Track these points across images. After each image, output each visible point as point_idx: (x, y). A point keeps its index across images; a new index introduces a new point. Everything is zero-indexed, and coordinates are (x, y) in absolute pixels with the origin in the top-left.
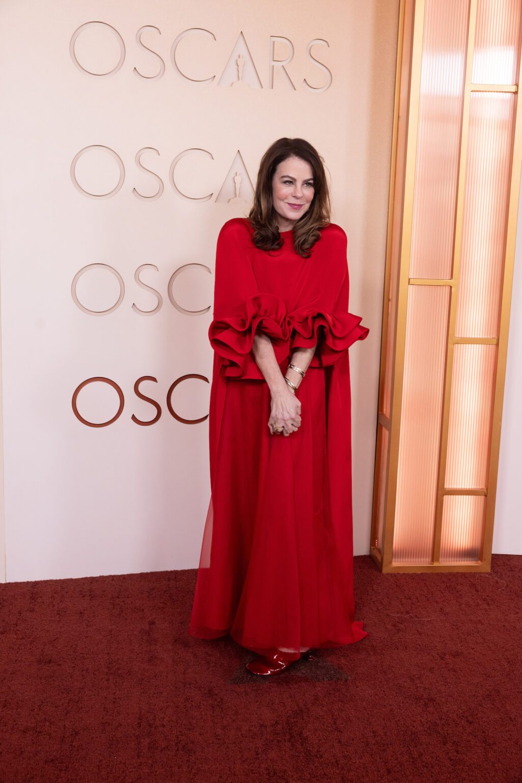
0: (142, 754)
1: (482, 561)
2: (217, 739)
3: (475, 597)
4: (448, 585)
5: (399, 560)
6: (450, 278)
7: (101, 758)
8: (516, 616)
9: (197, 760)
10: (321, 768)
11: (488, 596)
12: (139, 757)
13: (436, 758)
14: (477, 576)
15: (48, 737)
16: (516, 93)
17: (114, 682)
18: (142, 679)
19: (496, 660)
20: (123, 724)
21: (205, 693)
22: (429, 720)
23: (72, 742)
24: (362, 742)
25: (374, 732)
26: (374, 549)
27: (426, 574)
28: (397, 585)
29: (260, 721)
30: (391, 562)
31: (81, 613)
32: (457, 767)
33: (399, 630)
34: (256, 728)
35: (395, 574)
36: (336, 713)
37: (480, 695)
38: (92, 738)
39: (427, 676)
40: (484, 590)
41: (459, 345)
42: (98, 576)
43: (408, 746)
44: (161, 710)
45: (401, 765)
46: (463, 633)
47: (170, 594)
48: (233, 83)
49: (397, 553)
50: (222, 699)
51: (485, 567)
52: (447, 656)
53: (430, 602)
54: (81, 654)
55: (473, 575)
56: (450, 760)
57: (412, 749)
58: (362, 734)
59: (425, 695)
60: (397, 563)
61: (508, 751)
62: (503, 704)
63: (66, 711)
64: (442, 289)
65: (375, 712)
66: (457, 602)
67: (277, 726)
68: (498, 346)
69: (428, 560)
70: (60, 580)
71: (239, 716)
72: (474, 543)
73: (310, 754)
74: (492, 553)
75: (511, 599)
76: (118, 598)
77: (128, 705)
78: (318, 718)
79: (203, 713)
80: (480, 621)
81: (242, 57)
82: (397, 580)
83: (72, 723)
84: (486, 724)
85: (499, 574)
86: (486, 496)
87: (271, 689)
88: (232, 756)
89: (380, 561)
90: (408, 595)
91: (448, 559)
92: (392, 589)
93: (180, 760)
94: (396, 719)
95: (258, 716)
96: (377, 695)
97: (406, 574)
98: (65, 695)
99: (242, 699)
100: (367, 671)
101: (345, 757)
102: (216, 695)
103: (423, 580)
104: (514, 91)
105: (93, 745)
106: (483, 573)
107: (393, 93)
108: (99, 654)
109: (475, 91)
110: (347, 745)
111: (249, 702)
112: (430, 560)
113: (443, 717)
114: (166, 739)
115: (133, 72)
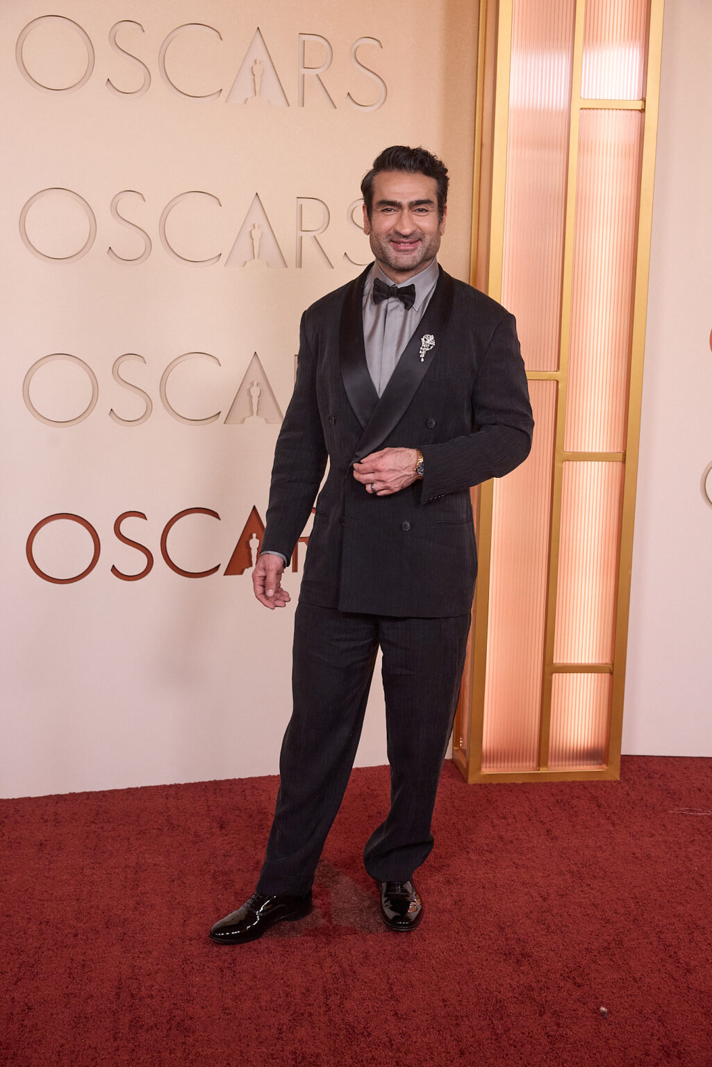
0: (120, 1035)
1: (607, 765)
2: (225, 1013)
3: (596, 813)
4: (559, 798)
5: (492, 765)
6: (556, 369)
7: (63, 1041)
8: (651, 839)
9: (197, 1042)
10: (368, 1049)
11: (614, 813)
12: (115, 1039)
13: (529, 1033)
14: (601, 785)
16: (643, 111)
17: (84, 938)
19: (620, 900)
20: (95, 995)
21: (212, 952)
22: (521, 982)
23: (24, 1021)
24: (427, 1014)
25: (444, 1001)
26: (458, 750)
27: (528, 783)
28: (488, 800)
29: (286, 988)
30: (480, 769)
31: (41, 844)
32: (556, 1046)
34: (281, 997)
35: (485, 785)
36: (394, 976)
37: (594, 948)
38: (52, 1014)
39: (523, 923)
40: (609, 805)
41: (571, 462)
42: (67, 793)
43: (490, 1019)
44: (148, 975)
45: (480, 1045)
47: (168, 816)
48: (247, 99)
49: (488, 756)
51: (612, 772)
53: (533, 824)
54: (41, 900)
55: (594, 784)
56: (548, 1037)
57: (495, 1022)
58: (428, 1004)
59: (517, 950)
60: (488, 769)
61: (629, 1023)
62: (625, 960)
63: (15, 979)
64: (548, 385)
65: (447, 973)
66: (570, 821)
67: (310, 994)
68: (625, 463)
69: (533, 764)
70: (13, 799)
71: (258, 982)
72: (596, 742)
73: (354, 1031)
74: (622, 753)
75: (646, 816)
76: (94, 823)
77: (103, 968)
78: (366, 983)
79: (207, 978)
80: (600, 846)
82: (488, 793)
83: (23, 996)
84: (600, 986)
85: (632, 782)
86: (611, 673)
87: (303, 944)
88: (245, 1036)
89: (465, 767)
90: (502, 814)
91: (560, 763)
92: (481, 806)
93: (173, 1042)
94: (476, 983)
95: (284, 982)
96: (451, 950)
97: (501, 784)
98: (15, 957)
99: (262, 959)
100: (439, 918)
101: (403, 1034)
102: (226, 954)
103: (524, 792)
104: (640, 108)
105: (52, 1024)
106: (609, 781)
107: (474, 112)
108: (65, 900)
109: (586, 109)
110: (405, 1019)
111: (272, 962)
112: (534, 764)
113: (541, 978)
114: (154, 1015)
115: (106, 84)
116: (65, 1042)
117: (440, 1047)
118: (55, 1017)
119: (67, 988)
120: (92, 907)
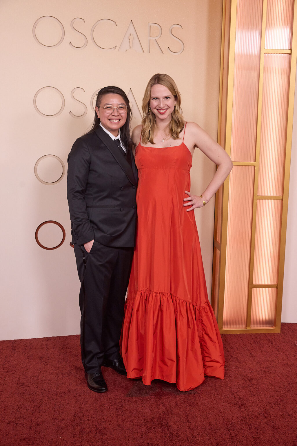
0: (76, 435)
1: (275, 327)
2: (119, 427)
3: (271, 347)
4: (255, 340)
5: (227, 326)
6: (254, 161)
8: (294, 357)
9: (108, 438)
11: (278, 346)
12: (74, 437)
13: (245, 437)
14: (273, 335)
15: (22, 426)
16: (290, 54)
17: (60, 396)
19: (282, 382)
20: (65, 419)
21: (113, 402)
22: (241, 416)
23: (36, 429)
24: (203, 428)
25: (209, 423)
27: (242, 334)
28: (225, 341)
29: (144, 417)
30: (222, 328)
31: (41, 358)
32: (257, 442)
34: (142, 421)
35: (224, 334)
36: (188, 413)
37: (271, 402)
39: (241, 391)
40: (276, 343)
41: (260, 200)
42: (51, 337)
43: (229, 430)
44: (87, 411)
45: (225, 441)
46: (263, 367)
48: (127, 50)
49: (225, 323)
50: (122, 405)
51: (277, 330)
52: (253, 380)
53: (244, 350)
54: (41, 380)
55: (270, 335)
56: (253, 438)
57: (231, 432)
58: (203, 424)
59: (239, 402)
60: (225, 328)
61: (287, 433)
62: (284, 407)
63: (32, 412)
64: (249, 167)
65: (210, 411)
66: (260, 350)
67: (154, 419)
68: (283, 200)
69: (244, 326)
70: (29, 339)
71: (132, 414)
72: (270, 317)
73: (172, 435)
74: (281, 322)
75: (292, 348)
76: (63, 349)
77: (68, 408)
78: (177, 415)
79: (111, 413)
80: (273, 360)
81: (132, 35)
82: (226, 338)
83: (36, 419)
84: (275, 417)
85: (285, 334)
86: (277, 288)
87: (150, 399)
88: (127, 436)
90: (232, 346)
91: (255, 326)
93: (98, 438)
94: (222, 415)
95: (143, 414)
96: (212, 402)
97: (231, 334)
98: (32, 403)
99: (134, 405)
101: (193, 436)
102: (119, 403)
103: (241, 338)
104: (289, 53)
105: (48, 431)
106: (275, 333)
107: (220, 54)
108: (51, 380)
109: (267, 53)
110: (194, 430)
111: (138, 406)
112: (245, 326)
113: (250, 414)
114: (90, 427)
115: (69, 44)
116: (53, 438)
117: (208, 442)
119: (53, 416)
120: (63, 383)
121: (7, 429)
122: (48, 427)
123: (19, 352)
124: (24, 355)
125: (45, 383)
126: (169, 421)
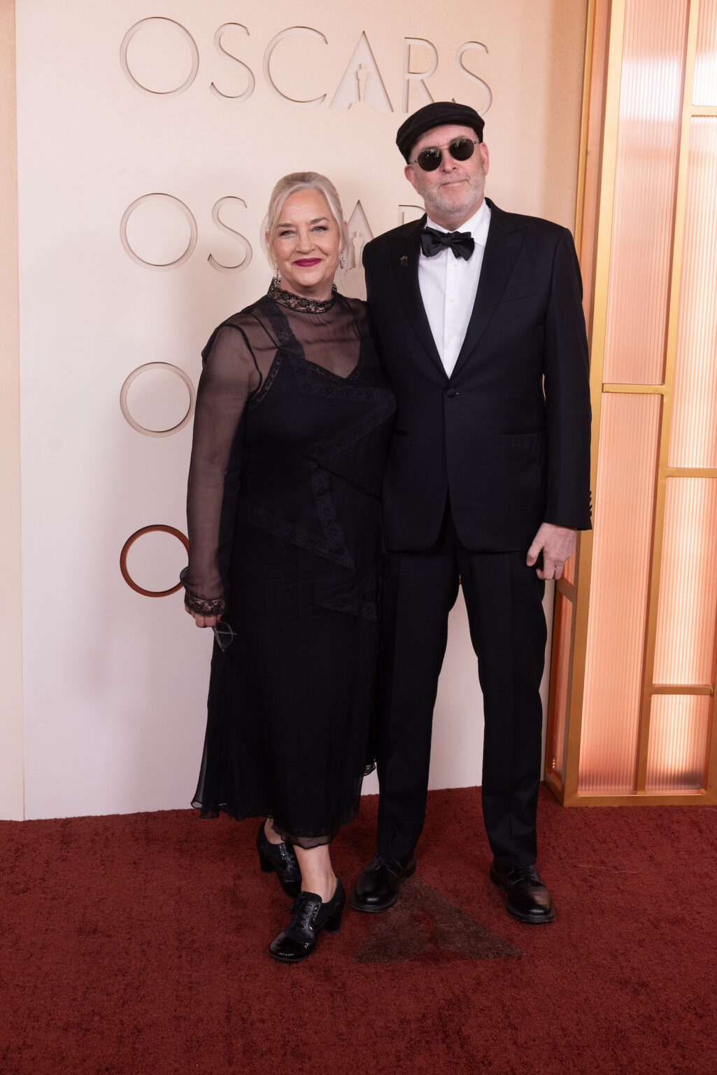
0: (235, 1060)
1: (706, 789)
2: (340, 1039)
3: (699, 840)
4: (659, 823)
5: (587, 787)
6: (661, 383)
7: (176, 1065)
12: (230, 1065)
13: (654, 1065)
14: (700, 810)
15: (99, 1036)
17: (189, 959)
18: (229, 956)
20: (206, 1019)
21: (320, 976)
22: (640, 1012)
23: (134, 1044)
24: (547, 1043)
25: (563, 1030)
26: (550, 772)
27: (626, 807)
28: (586, 824)
29: (400, 1014)
30: (576, 791)
31: (135, 863)
33: (592, 887)
34: (395, 1024)
35: (581, 808)
36: (509, 1004)
37: (712, 978)
39: (635, 951)
40: (710, 831)
41: (674, 478)
42: (156, 810)
43: (612, 1050)
44: (257, 999)
46: (683, 891)
48: (351, 105)
49: (584, 778)
50: (344, 984)
51: (710, 797)
52: (662, 924)
53: (634, 848)
54: (139, 920)
55: (694, 809)
56: (674, 1069)
57: (618, 1053)
58: (547, 1033)
59: (633, 978)
60: (584, 793)
63: (122, 1001)
64: (649, 398)
65: (563, 1001)
66: (673, 847)
67: (425, 1021)
69: (630, 787)
70: (102, 817)
71: (370, 1008)
72: (695, 765)
73: (474, 1060)
76: (187, 841)
77: (210, 991)
78: (482, 1010)
79: (318, 1003)
80: (706, 873)
81: (365, 67)
82: (585, 816)
83: (131, 1018)
86: (712, 695)
87: (412, 969)
88: (362, 1063)
89: (560, 789)
90: (602, 838)
91: (657, 787)
92: (579, 829)
93: (289, 1068)
94: (594, 1012)
95: (397, 1008)
96: (564, 977)
97: (596, 808)
98: (120, 978)
99: (372, 983)
100: (549, 944)
101: (525, 1064)
103: (622, 816)
105: (164, 1048)
107: (579, 119)
108: (164, 921)
109: (697, 116)
110: (526, 1048)
111: (383, 987)
112: (632, 787)
113: (661, 1008)
114: (267, 1040)
115: (210, 88)
116: (179, 1066)
118: (166, 1040)
121: (62, 1043)
122: (163, 1038)
123: (80, 848)
124: (92, 856)
125: (149, 926)
126: (463, 1025)
